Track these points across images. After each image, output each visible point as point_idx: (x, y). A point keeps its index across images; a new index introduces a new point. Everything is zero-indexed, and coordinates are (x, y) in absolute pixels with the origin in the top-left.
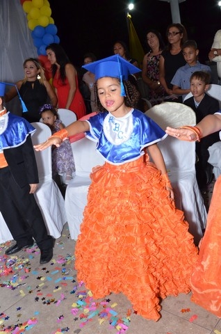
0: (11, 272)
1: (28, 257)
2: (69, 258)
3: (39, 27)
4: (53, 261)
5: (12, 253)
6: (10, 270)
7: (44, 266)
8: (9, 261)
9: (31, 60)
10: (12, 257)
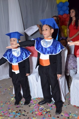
0: (42, 114)
1: (49, 108)
2: (70, 115)
3: (61, 3)
4: (62, 114)
5: (41, 104)
6: (41, 113)
7: (58, 115)
8: (40, 108)
9: (55, 16)
10: (42, 107)
